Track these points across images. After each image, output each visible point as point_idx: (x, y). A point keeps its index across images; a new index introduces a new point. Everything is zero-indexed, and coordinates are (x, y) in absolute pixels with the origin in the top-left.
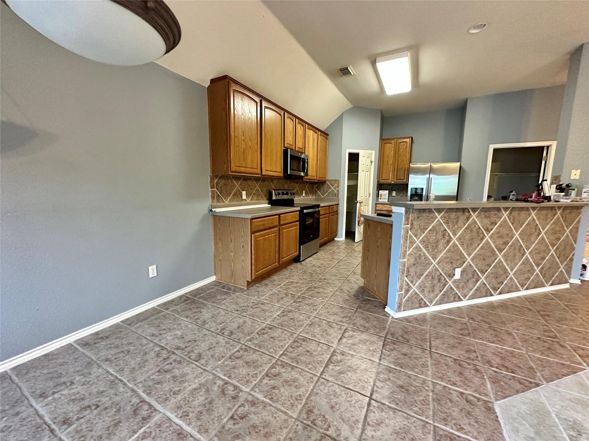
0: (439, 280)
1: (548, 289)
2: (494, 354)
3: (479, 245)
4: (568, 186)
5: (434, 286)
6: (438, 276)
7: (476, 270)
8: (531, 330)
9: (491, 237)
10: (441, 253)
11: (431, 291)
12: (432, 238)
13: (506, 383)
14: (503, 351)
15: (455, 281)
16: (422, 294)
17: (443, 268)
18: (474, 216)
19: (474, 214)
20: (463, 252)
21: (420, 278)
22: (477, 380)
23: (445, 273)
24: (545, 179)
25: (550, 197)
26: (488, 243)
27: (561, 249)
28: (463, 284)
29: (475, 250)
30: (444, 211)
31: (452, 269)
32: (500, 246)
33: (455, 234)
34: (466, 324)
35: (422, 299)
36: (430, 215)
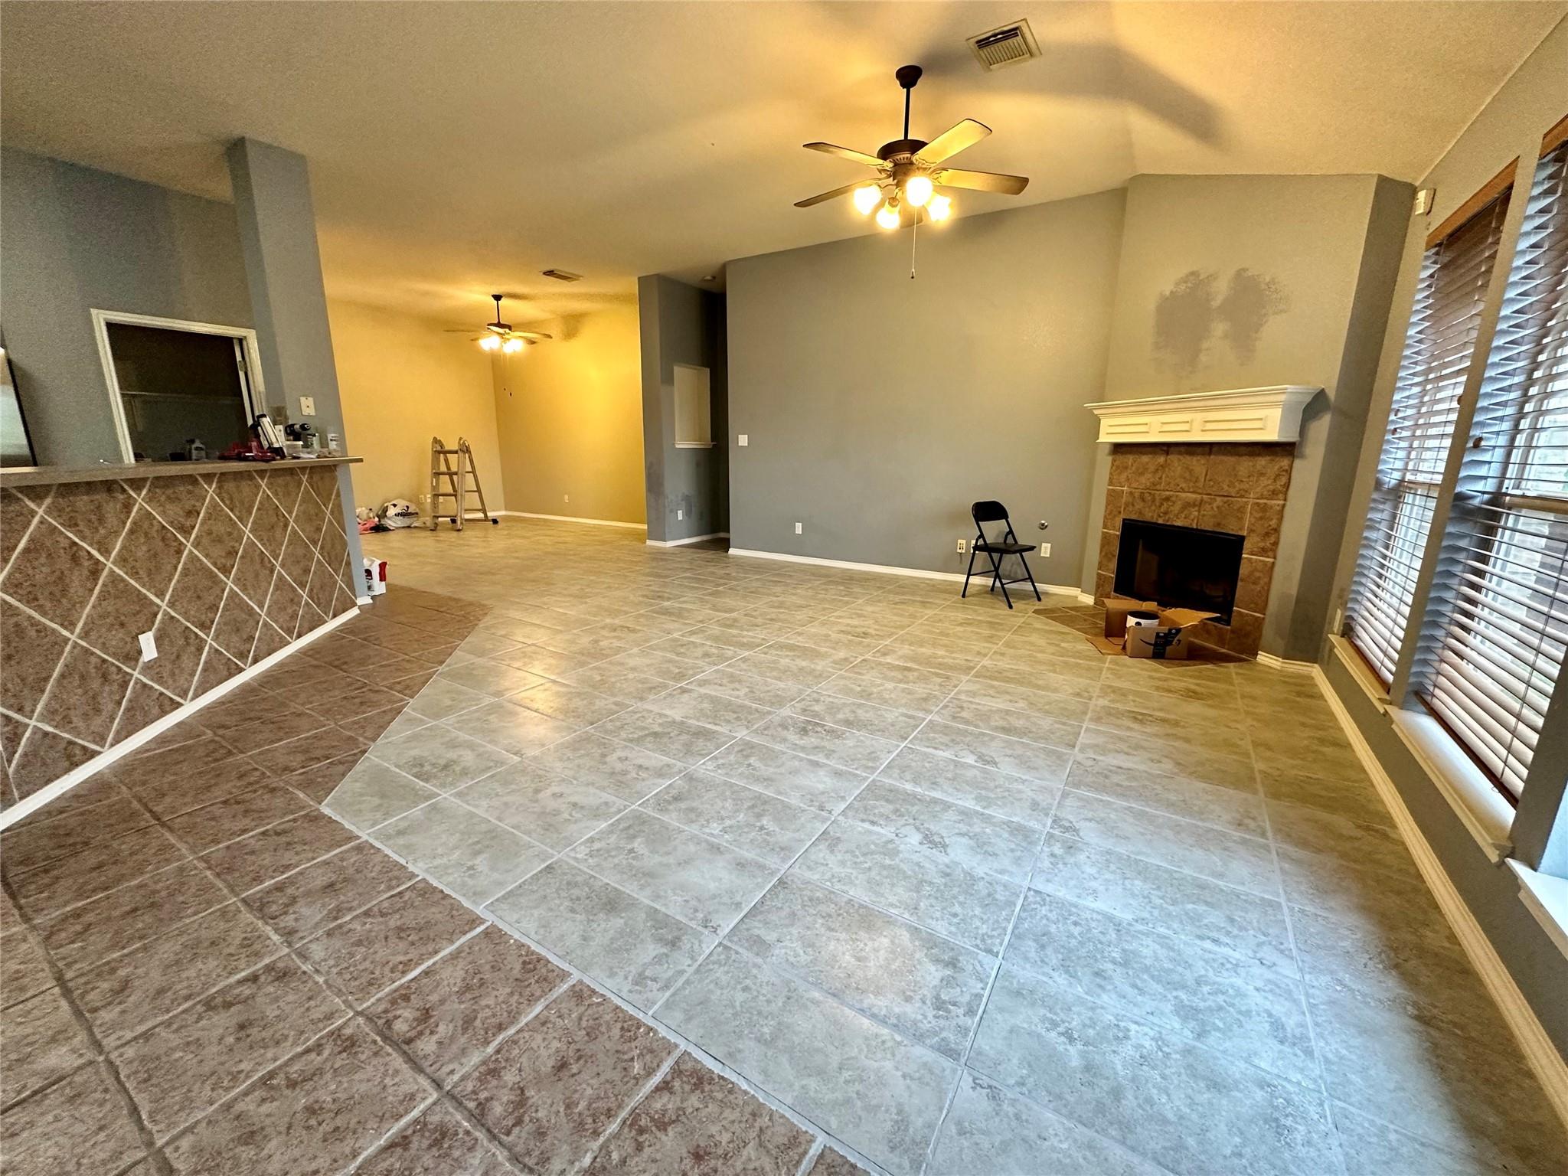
0: (105, 677)
1: (331, 625)
2: (288, 754)
3: (176, 568)
4: (302, 427)
5: (94, 697)
6: (96, 667)
7: (189, 625)
8: (331, 694)
9: (196, 545)
10: (83, 607)
11: (91, 713)
12: (42, 573)
13: (324, 776)
14: (303, 742)
15: (148, 667)
16: (66, 732)
17: (104, 644)
18: (140, 500)
19: (139, 496)
20: (144, 591)
21: (43, 691)
22: (279, 801)
23: (114, 655)
24: (257, 413)
25: (281, 448)
26: (192, 558)
27: (328, 546)
28: (169, 666)
29: (170, 580)
30: (52, 494)
31: (129, 639)
32: (223, 561)
33: (106, 552)
34: (212, 741)
35: (70, 743)
36: (11, 509)
